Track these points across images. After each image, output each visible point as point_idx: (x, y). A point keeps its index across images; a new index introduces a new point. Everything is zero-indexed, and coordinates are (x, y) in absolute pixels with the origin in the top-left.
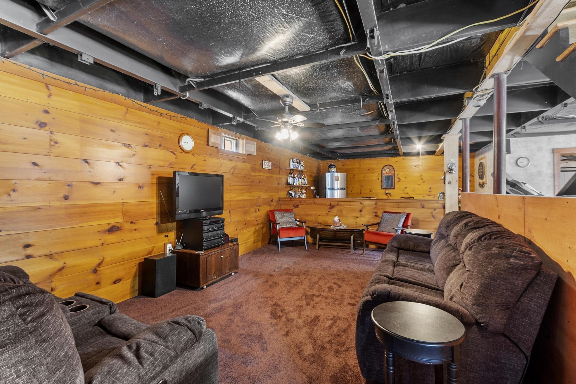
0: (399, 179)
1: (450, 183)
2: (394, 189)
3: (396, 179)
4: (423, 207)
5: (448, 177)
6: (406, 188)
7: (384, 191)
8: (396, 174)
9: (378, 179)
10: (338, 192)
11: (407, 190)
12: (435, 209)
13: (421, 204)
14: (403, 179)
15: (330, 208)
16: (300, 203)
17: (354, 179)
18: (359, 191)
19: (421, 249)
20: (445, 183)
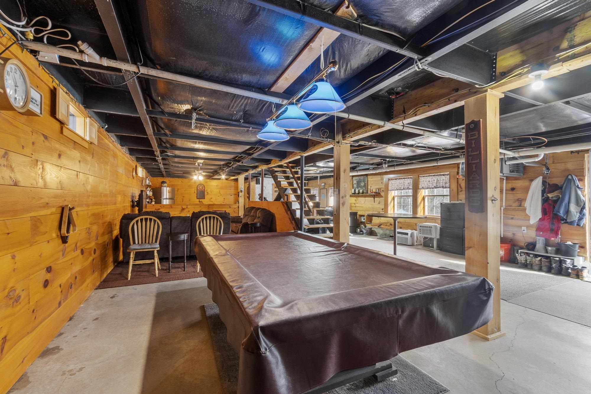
0: (207, 192)
1: (241, 197)
2: (204, 199)
3: (206, 193)
4: (230, 208)
5: (240, 194)
6: (211, 198)
7: (198, 200)
8: (205, 190)
9: (195, 192)
10: (166, 201)
11: (212, 200)
12: (235, 208)
13: (230, 206)
14: (210, 193)
15: (182, 210)
16: (160, 208)
17: (178, 192)
18: (182, 200)
19: (239, 221)
20: (239, 197)
